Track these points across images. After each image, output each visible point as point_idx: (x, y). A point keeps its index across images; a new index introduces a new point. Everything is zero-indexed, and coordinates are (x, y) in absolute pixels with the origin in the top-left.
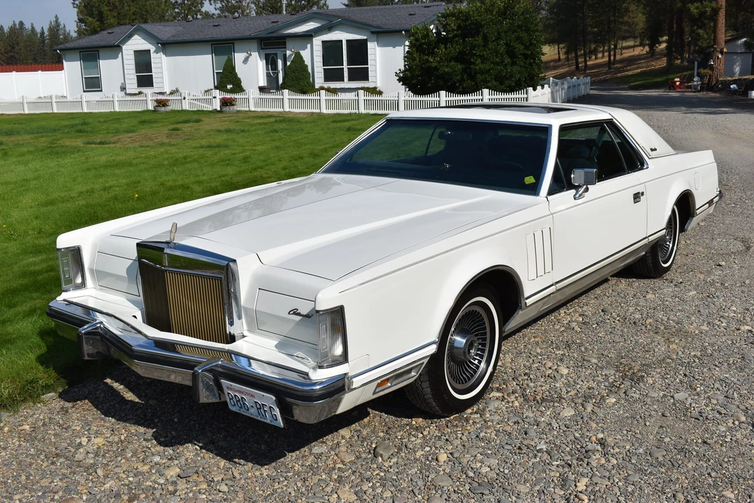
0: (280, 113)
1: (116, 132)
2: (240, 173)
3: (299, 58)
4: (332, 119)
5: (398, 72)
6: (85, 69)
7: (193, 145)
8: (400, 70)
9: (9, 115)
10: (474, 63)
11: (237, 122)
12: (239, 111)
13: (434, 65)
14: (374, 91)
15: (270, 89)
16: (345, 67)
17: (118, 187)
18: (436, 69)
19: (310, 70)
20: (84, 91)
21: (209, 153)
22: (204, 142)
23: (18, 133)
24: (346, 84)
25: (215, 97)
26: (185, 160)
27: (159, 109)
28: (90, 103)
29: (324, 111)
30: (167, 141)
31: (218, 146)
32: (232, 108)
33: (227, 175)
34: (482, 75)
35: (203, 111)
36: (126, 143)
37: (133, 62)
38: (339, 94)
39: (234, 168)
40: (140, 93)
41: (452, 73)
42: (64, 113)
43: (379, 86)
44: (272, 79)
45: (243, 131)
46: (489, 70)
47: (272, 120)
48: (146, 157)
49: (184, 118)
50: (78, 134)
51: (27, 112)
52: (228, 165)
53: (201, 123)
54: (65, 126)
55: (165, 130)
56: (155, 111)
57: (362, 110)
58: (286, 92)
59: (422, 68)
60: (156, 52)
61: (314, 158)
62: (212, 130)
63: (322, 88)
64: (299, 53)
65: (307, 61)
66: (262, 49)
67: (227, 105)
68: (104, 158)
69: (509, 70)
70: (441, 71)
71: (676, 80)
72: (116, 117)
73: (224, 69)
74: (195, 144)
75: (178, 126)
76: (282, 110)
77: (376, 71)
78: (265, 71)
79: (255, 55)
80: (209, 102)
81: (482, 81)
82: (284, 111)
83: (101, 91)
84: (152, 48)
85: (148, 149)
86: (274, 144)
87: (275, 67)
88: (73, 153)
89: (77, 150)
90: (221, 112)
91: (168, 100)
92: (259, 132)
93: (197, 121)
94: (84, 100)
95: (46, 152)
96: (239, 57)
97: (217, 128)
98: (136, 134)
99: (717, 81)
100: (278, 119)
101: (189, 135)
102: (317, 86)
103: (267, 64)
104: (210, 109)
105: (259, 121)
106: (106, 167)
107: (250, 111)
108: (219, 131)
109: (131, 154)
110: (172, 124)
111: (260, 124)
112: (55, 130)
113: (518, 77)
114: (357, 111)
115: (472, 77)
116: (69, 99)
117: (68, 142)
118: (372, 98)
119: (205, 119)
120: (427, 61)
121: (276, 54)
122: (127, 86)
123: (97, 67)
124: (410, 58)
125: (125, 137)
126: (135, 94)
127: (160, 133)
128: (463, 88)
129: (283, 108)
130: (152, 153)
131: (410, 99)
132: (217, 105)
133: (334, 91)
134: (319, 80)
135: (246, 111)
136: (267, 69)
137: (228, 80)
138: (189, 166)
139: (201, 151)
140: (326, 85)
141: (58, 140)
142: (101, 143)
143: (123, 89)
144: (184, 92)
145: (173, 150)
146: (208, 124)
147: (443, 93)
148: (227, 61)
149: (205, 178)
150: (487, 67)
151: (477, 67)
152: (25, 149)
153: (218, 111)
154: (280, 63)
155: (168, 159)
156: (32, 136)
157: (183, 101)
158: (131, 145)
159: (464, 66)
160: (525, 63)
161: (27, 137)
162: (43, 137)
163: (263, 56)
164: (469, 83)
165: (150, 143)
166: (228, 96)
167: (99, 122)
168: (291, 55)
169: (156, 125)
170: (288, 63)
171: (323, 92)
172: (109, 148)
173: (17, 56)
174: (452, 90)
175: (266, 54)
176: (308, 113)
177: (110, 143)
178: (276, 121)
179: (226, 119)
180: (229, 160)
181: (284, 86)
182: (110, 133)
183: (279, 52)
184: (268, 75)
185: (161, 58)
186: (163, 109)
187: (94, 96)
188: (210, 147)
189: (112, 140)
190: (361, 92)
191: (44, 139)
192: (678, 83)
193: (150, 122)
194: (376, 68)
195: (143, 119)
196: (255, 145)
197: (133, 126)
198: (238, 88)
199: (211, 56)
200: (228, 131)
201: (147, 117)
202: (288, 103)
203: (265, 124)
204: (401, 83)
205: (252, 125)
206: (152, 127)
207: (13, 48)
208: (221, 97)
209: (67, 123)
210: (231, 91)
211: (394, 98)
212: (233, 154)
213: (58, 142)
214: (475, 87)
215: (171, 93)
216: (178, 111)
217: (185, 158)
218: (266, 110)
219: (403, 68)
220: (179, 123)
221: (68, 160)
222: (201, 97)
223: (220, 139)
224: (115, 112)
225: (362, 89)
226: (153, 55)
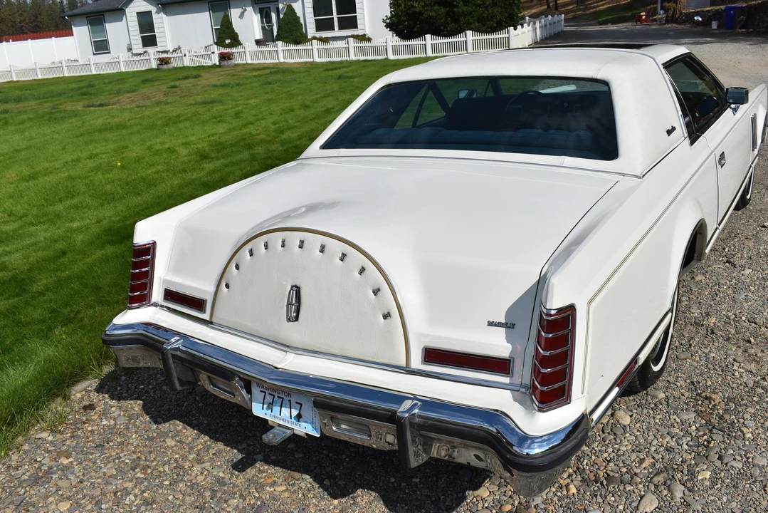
0: (276, 64)
1: (118, 93)
2: (230, 130)
3: (290, 10)
4: (324, 68)
5: (385, 18)
6: (93, 33)
7: (188, 102)
8: (386, 16)
9: (24, 81)
10: (457, 6)
11: (234, 75)
12: (237, 65)
13: (418, 10)
14: (363, 38)
15: (266, 42)
16: (335, 16)
17: (104, 153)
18: (421, 13)
19: (302, 21)
20: (94, 54)
21: (201, 110)
22: (199, 99)
23: (26, 99)
24: (337, 33)
25: (213, 53)
26: (176, 120)
27: (161, 67)
28: (98, 65)
29: (317, 59)
30: (163, 99)
31: (212, 102)
32: (229, 62)
33: (216, 134)
34: (465, 17)
35: (203, 66)
36: (124, 104)
37: (137, 23)
38: (331, 42)
39: (224, 124)
40: (145, 52)
41: (436, 17)
42: (74, 77)
43: (368, 33)
44: (267, 32)
45: (238, 85)
46: (471, 12)
47: (267, 71)
48: (140, 118)
49: (185, 74)
50: (81, 97)
51: (40, 77)
52: (219, 122)
53: (200, 78)
54: (72, 90)
55: (164, 88)
56: (158, 69)
57: (353, 57)
58: (280, 43)
59: (407, 13)
60: (158, 12)
61: (305, 110)
62: (209, 85)
63: (314, 38)
64: (291, 6)
65: (299, 13)
66: (256, 4)
67: (225, 60)
68: (100, 121)
69: (490, 12)
70: (425, 16)
71: (642, 14)
72: (121, 78)
73: (222, 25)
74: (191, 101)
75: (177, 83)
76: (277, 61)
77: (364, 18)
78: (260, 25)
79: (250, 10)
80: (208, 57)
81: (465, 23)
82: (280, 63)
83: (110, 53)
84: (153, 9)
85: (144, 109)
86: (267, 96)
87: (269, 21)
88: (70, 117)
89: (75, 114)
90: (220, 66)
91: (170, 58)
92: (254, 84)
93: (197, 77)
94: (92, 62)
95: (45, 118)
96: (235, 13)
97: (214, 83)
98: (135, 94)
99: (681, 13)
100: (272, 70)
101: (186, 92)
102: (309, 37)
103: (262, 17)
104: (210, 64)
105: (255, 73)
106: (100, 130)
107: (247, 64)
108: (216, 86)
109: (127, 115)
110: (173, 81)
111: (255, 76)
112: (60, 95)
113: (498, 18)
114: (348, 59)
115: (455, 20)
116: (81, 62)
117: (69, 107)
118: (361, 45)
119: (205, 75)
120: (412, 6)
121: (269, 8)
122: (133, 47)
123: (104, 31)
124: (396, 5)
125: (124, 98)
126: (141, 54)
127: (157, 91)
128: (447, 31)
129: (278, 59)
130: (147, 113)
131: (398, 44)
132: (215, 60)
133: (326, 40)
134: (311, 30)
135: (244, 64)
136: (262, 23)
137: (226, 35)
138: (181, 125)
139: (193, 109)
140: (318, 35)
141: (61, 104)
142: (100, 105)
143: (130, 49)
144: (185, 50)
145: (168, 108)
146: (207, 80)
147: (428, 36)
148: (224, 17)
149: (193, 138)
150: (470, 9)
151: (460, 10)
152: (25, 117)
153: (217, 66)
154: (274, 16)
155: (161, 118)
156: (38, 102)
157: (184, 58)
158: (128, 106)
159: (447, 9)
160: (505, 4)
161: (33, 103)
162: (47, 102)
163: (258, 11)
164: (452, 26)
165: (148, 102)
166: (226, 50)
167: (104, 83)
168: (283, 8)
169: (157, 83)
170: (281, 16)
171: (315, 42)
172: (106, 110)
173: (41, 25)
174: (437, 33)
175: (260, 9)
176: (302, 63)
177: (109, 105)
178: (270, 72)
179: (222, 73)
180: (221, 116)
181: (278, 38)
182: (111, 94)
183: (272, 6)
184: (263, 28)
185: (162, 18)
186: (165, 67)
187: (103, 58)
188: (204, 103)
189: (111, 101)
190: (351, 40)
191: (48, 104)
192: (644, 17)
193: (151, 81)
194: (364, 16)
195: (146, 78)
196: (248, 99)
197: (135, 86)
198: (236, 42)
199: (208, 13)
200: (224, 85)
201: (149, 76)
202: (282, 53)
203: (260, 76)
204: (389, 29)
205: (247, 78)
206: (153, 86)
207: (37, 18)
208: (219, 52)
209: (74, 86)
210: (230, 46)
211: (382, 44)
212: (226, 110)
213: (61, 107)
214: (459, 29)
215: (174, 51)
216: (180, 68)
217: (178, 116)
218: (262, 62)
219: (389, 15)
220: (179, 79)
221: (64, 126)
222: (202, 53)
223: (214, 95)
224: (122, 72)
225: (352, 36)
226: (155, 16)
